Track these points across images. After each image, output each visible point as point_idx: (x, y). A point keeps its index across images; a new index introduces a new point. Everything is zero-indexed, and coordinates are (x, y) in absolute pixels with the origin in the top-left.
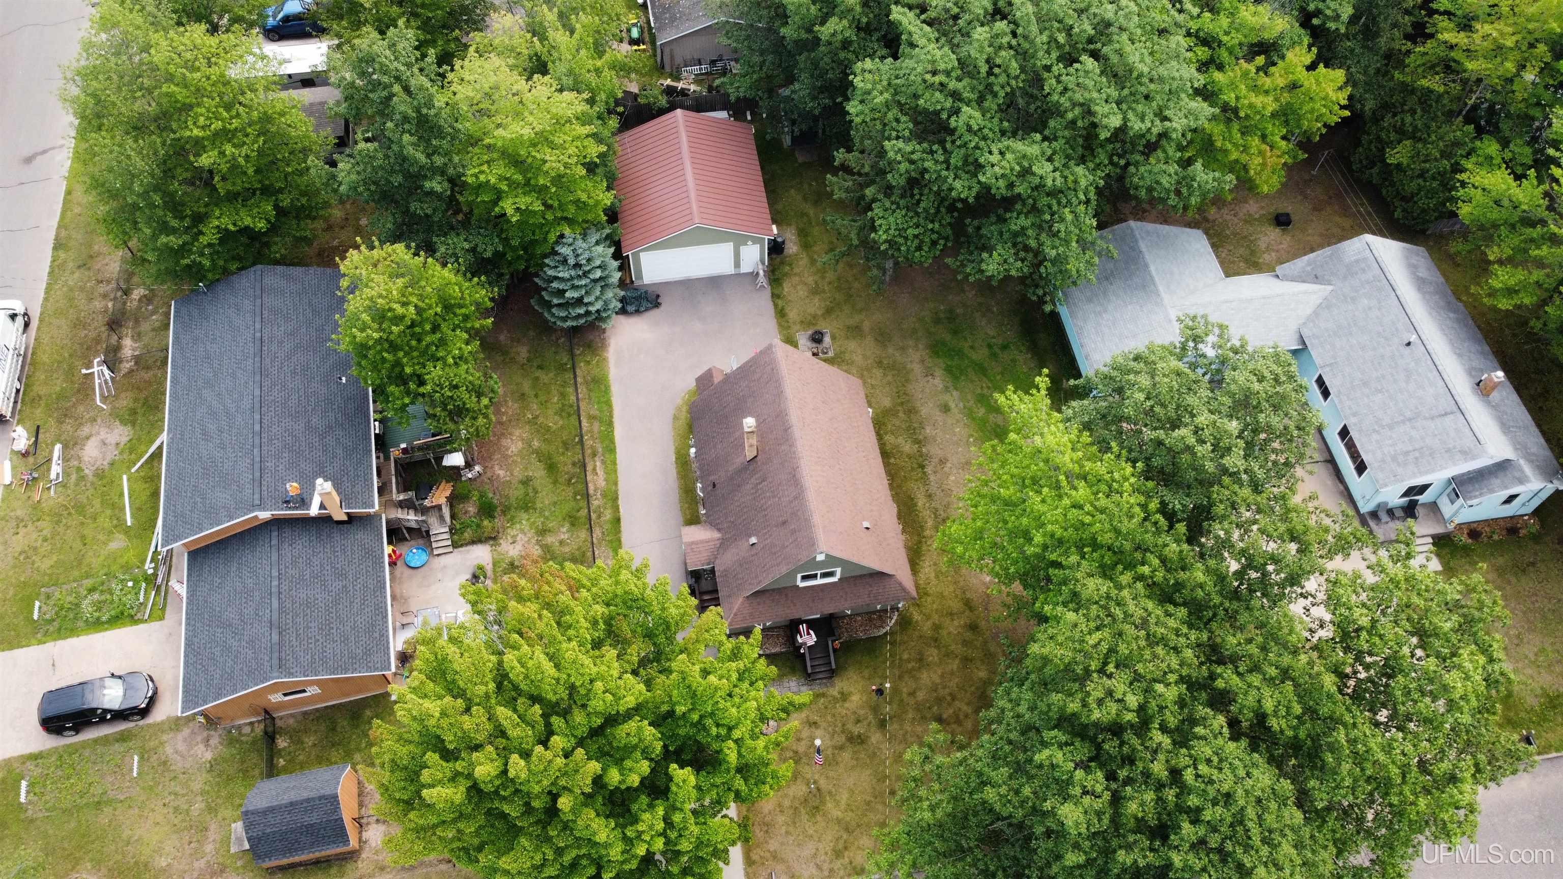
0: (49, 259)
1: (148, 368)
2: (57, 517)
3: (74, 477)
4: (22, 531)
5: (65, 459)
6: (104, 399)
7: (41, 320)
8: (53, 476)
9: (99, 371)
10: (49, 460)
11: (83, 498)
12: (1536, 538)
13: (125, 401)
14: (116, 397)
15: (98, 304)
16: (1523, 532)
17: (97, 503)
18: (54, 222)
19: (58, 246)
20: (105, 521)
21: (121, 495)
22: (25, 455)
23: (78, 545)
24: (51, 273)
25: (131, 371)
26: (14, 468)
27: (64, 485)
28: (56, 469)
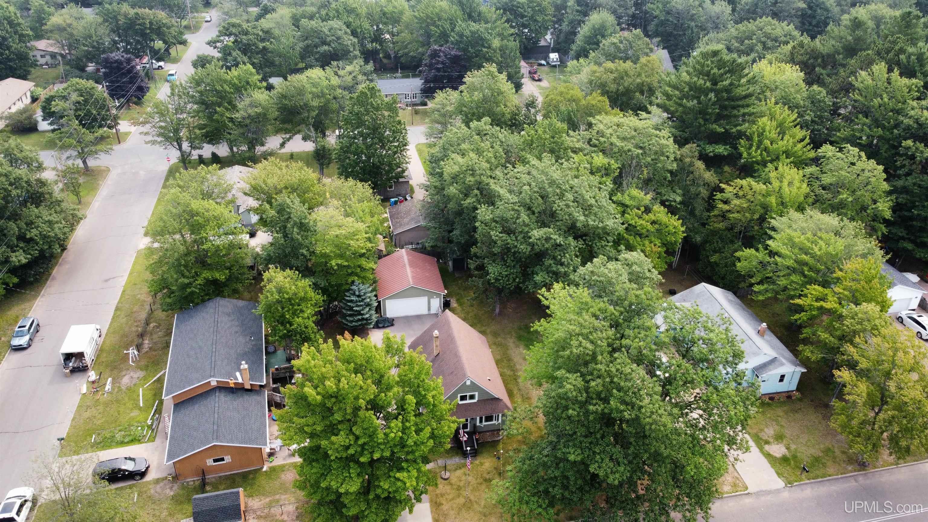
0: (112, 314)
1: (155, 351)
2: (106, 404)
3: (116, 390)
4: (89, 410)
5: (113, 383)
6: (133, 362)
7: (106, 335)
8: (106, 389)
9: (132, 352)
10: (105, 384)
11: (120, 398)
12: (800, 400)
13: (143, 363)
14: (139, 361)
15: (134, 329)
16: (793, 398)
17: (126, 399)
18: (116, 302)
19: (117, 309)
20: (130, 405)
21: (139, 395)
22: (93, 382)
23: (116, 414)
24: (113, 318)
25: (147, 352)
26: (88, 388)
27: (111, 393)
28: (108, 387)
